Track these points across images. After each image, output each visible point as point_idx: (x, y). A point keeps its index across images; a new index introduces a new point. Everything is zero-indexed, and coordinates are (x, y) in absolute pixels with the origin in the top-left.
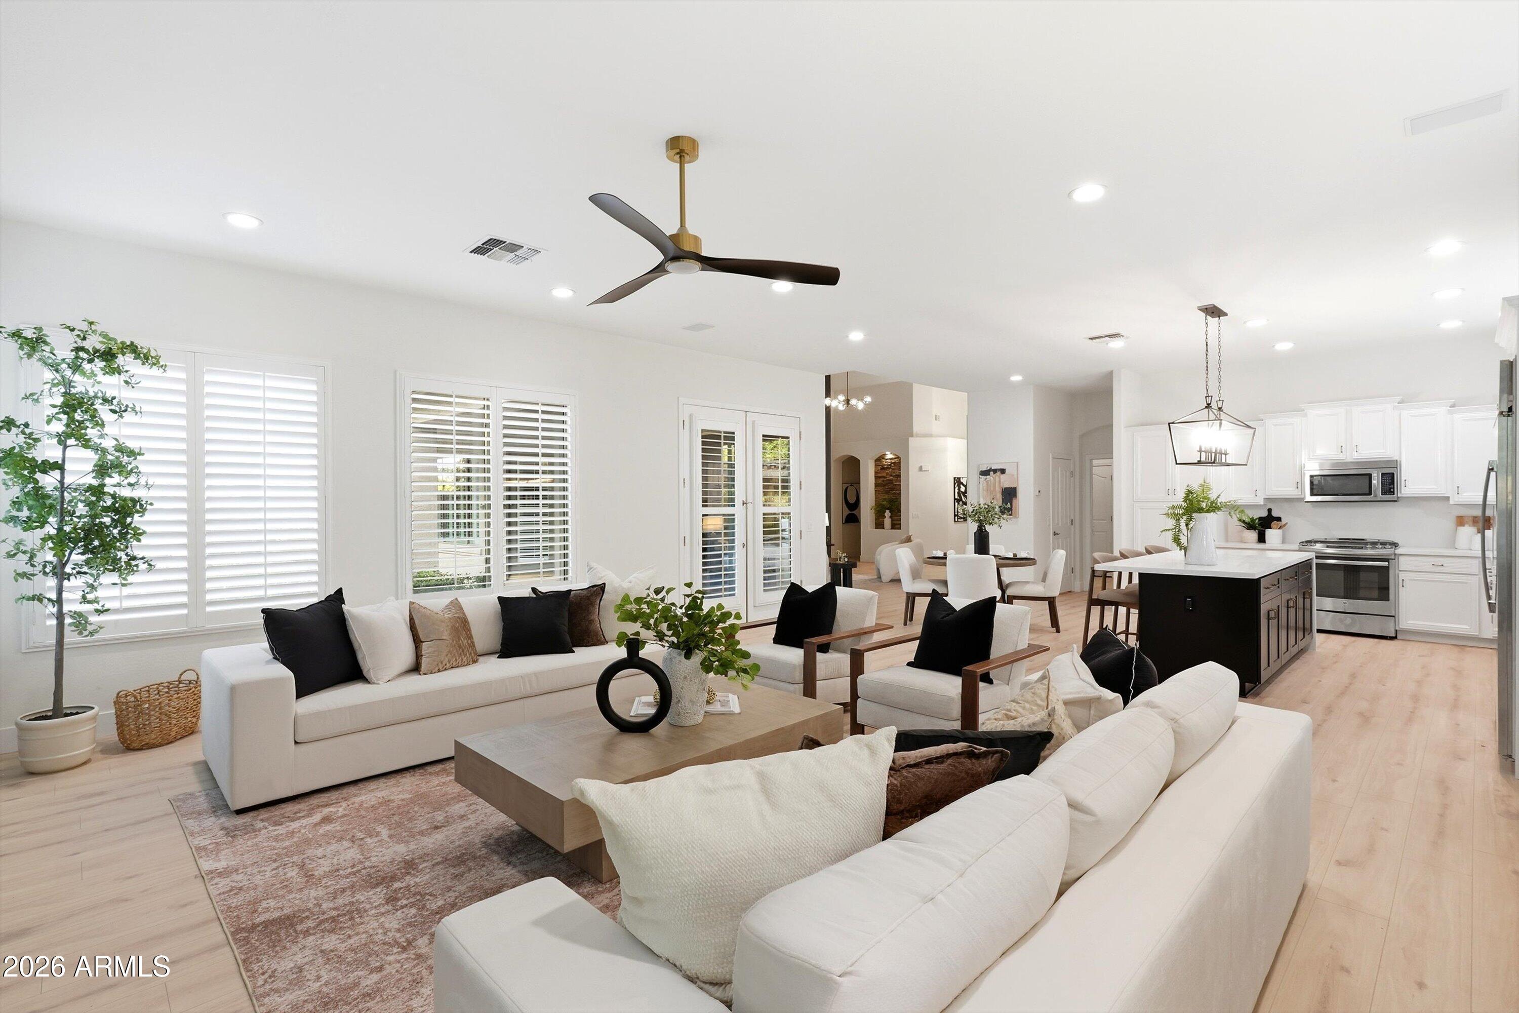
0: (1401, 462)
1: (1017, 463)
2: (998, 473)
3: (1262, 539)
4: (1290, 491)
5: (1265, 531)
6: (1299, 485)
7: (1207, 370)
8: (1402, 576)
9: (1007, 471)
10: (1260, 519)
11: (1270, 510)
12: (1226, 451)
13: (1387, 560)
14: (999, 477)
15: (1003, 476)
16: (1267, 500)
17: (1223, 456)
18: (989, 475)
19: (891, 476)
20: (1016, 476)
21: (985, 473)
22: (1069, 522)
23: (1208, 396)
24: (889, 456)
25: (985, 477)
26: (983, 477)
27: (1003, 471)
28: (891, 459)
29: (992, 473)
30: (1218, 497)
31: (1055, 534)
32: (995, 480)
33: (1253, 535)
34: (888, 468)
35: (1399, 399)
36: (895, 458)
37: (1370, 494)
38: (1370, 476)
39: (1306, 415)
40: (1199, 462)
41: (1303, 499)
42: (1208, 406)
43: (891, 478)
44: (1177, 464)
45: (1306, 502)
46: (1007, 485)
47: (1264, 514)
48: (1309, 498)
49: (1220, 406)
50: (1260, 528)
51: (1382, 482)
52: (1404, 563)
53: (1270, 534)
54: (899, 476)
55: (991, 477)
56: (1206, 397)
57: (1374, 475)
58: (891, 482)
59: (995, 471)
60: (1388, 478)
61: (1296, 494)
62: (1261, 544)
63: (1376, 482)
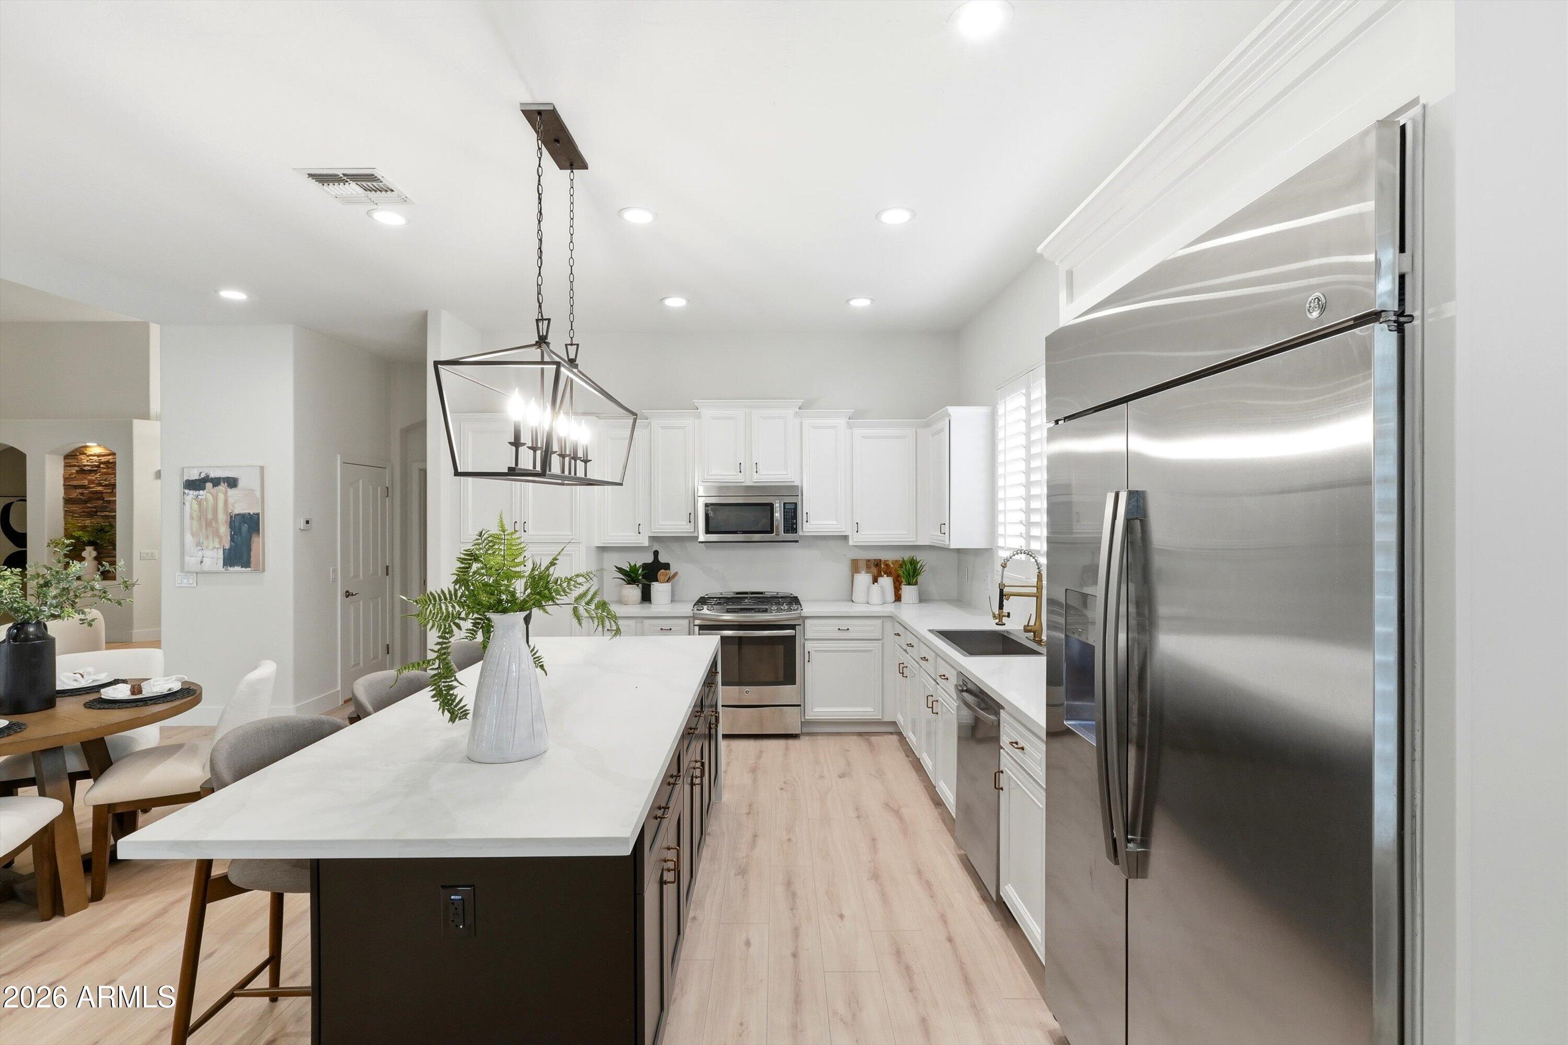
0: (802, 487)
1: (262, 468)
2: (223, 487)
3: (646, 597)
4: (680, 527)
5: (650, 586)
6: (692, 518)
7: (540, 257)
8: (809, 646)
9: (241, 484)
10: (645, 566)
11: (656, 553)
12: (586, 453)
13: (793, 627)
14: (226, 494)
15: (231, 492)
16: (653, 539)
17: (580, 465)
18: (204, 489)
19: (100, 485)
20: (258, 494)
21: (195, 485)
22: (380, 571)
23: (543, 320)
24: (95, 449)
25: (196, 493)
26: (192, 493)
27: (232, 483)
28: (98, 456)
29: (209, 485)
30: (552, 564)
31: (348, 594)
32: (216, 499)
33: (634, 592)
34: (95, 469)
35: (800, 402)
36: (109, 455)
37: (772, 532)
38: (771, 506)
39: (699, 416)
40: (513, 472)
41: (697, 537)
42: (542, 341)
43: (100, 488)
44: (457, 473)
45: (700, 542)
46: (241, 508)
47: (649, 559)
48: (702, 537)
49: (572, 356)
50: (644, 581)
51: (784, 515)
52: (812, 629)
53: (659, 589)
54: (113, 486)
55: (206, 494)
56: (537, 321)
57: (777, 506)
58: (99, 496)
59: (216, 482)
60: (791, 509)
61: (689, 531)
62: (646, 605)
63: (778, 515)
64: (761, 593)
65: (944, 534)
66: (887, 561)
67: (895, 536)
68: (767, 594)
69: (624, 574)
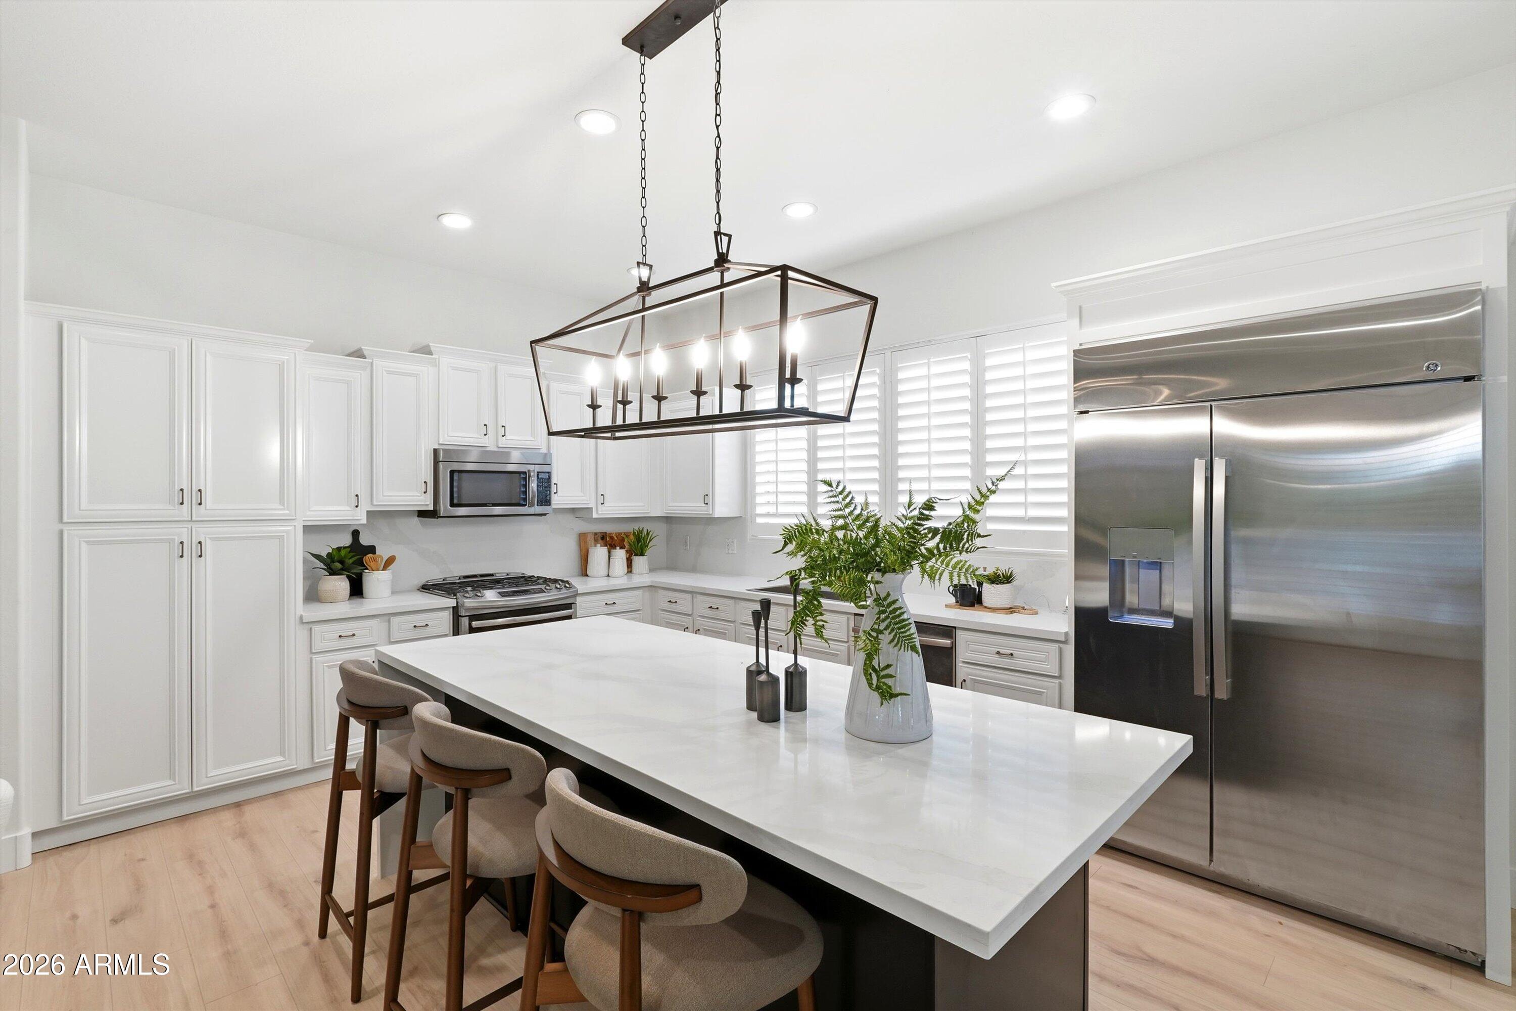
4: (413, 498)
5: (359, 575)
6: (427, 488)
10: (346, 550)
11: (354, 533)
13: (569, 606)
33: (342, 585)
37: (523, 504)
38: (524, 475)
47: (349, 541)
48: (448, 510)
50: (352, 570)
51: (539, 486)
52: (582, 607)
53: (373, 580)
57: (532, 474)
60: (545, 479)
61: (423, 503)
62: (357, 601)
63: (533, 485)
64: (492, 575)
65: (707, 504)
66: (611, 533)
67: (631, 508)
68: (498, 576)
69: (325, 565)
